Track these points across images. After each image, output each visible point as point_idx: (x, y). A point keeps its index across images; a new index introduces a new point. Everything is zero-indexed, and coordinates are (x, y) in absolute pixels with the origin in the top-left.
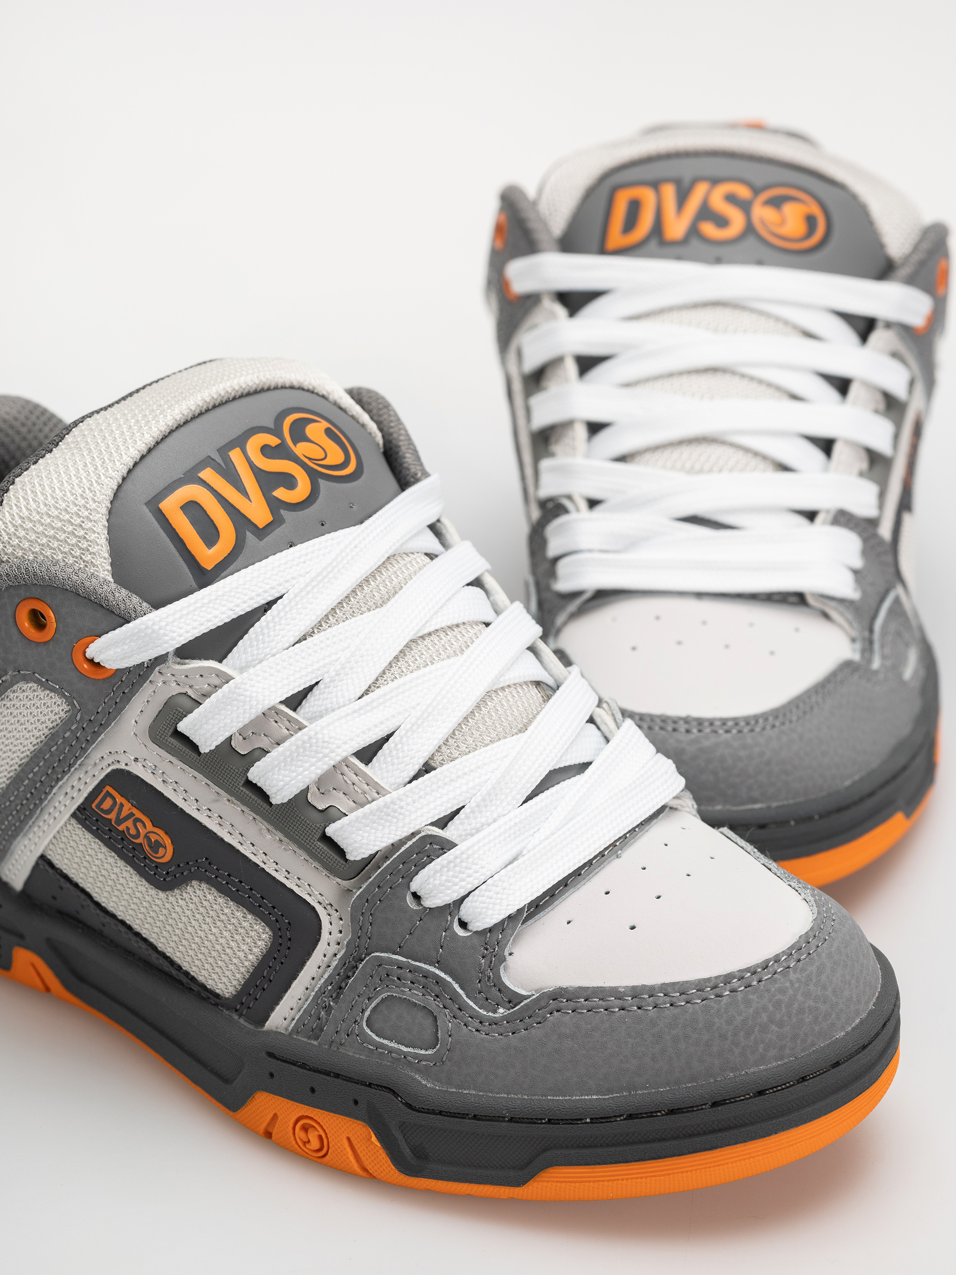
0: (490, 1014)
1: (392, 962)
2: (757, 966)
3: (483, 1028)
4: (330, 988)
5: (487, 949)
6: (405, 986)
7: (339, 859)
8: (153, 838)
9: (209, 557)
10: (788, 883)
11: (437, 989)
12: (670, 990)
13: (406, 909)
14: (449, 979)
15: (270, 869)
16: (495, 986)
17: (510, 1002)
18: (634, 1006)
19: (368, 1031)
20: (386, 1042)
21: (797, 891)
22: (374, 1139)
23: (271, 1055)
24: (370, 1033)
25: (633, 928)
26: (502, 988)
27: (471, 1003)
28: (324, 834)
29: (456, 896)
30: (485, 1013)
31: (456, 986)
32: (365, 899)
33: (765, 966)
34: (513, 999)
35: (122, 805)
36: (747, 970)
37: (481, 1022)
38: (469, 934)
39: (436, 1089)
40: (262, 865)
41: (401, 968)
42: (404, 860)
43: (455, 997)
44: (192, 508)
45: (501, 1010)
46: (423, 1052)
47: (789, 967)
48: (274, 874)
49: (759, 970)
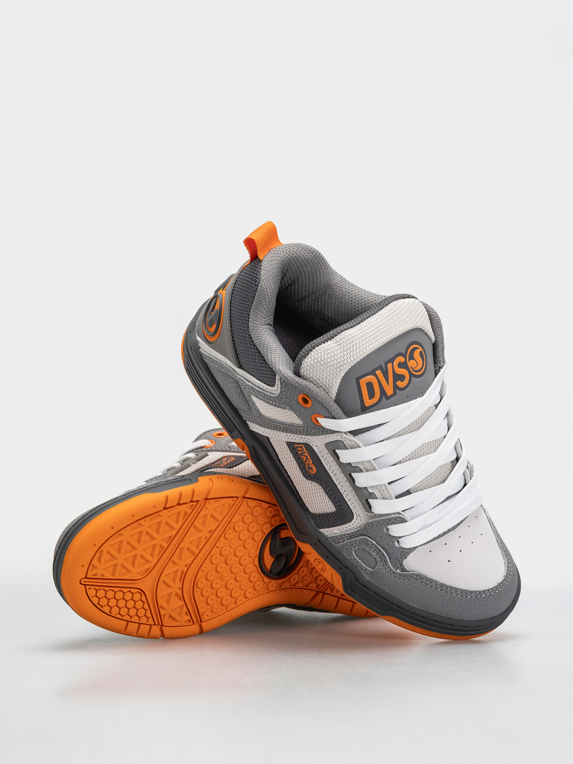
0: (395, 570)
1: (371, 542)
2: (482, 591)
3: (390, 572)
4: (347, 535)
5: (402, 553)
6: (372, 550)
7: (369, 509)
8: (310, 466)
9: (368, 402)
10: (501, 551)
11: (381, 556)
12: (453, 589)
13: (383, 531)
14: (387, 556)
15: (344, 496)
16: (400, 563)
17: (402, 569)
18: (439, 589)
19: (354, 553)
20: (358, 559)
21: (503, 556)
22: (341, 581)
23: (318, 539)
24: (354, 554)
25: (449, 561)
26: (402, 565)
27: (390, 564)
28: (367, 499)
29: (400, 536)
30: (393, 569)
31: (388, 559)
32: (372, 523)
33: (484, 591)
34: (403, 570)
35: (305, 452)
36: (478, 591)
37: (390, 570)
38: (399, 546)
39: (367, 579)
40: (342, 494)
41: (373, 545)
42: (389, 519)
43: (386, 561)
44: (370, 385)
45: (398, 571)
46: (368, 568)
47: (491, 594)
48: (345, 498)
49: (482, 593)
